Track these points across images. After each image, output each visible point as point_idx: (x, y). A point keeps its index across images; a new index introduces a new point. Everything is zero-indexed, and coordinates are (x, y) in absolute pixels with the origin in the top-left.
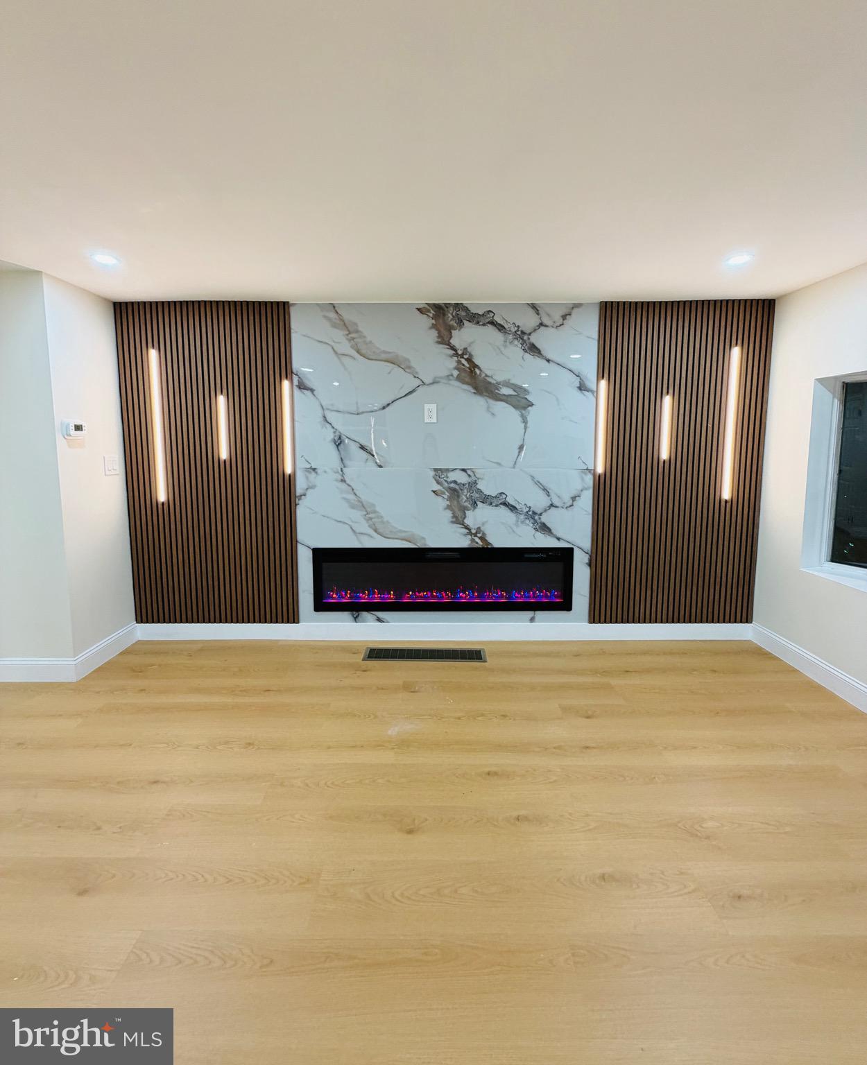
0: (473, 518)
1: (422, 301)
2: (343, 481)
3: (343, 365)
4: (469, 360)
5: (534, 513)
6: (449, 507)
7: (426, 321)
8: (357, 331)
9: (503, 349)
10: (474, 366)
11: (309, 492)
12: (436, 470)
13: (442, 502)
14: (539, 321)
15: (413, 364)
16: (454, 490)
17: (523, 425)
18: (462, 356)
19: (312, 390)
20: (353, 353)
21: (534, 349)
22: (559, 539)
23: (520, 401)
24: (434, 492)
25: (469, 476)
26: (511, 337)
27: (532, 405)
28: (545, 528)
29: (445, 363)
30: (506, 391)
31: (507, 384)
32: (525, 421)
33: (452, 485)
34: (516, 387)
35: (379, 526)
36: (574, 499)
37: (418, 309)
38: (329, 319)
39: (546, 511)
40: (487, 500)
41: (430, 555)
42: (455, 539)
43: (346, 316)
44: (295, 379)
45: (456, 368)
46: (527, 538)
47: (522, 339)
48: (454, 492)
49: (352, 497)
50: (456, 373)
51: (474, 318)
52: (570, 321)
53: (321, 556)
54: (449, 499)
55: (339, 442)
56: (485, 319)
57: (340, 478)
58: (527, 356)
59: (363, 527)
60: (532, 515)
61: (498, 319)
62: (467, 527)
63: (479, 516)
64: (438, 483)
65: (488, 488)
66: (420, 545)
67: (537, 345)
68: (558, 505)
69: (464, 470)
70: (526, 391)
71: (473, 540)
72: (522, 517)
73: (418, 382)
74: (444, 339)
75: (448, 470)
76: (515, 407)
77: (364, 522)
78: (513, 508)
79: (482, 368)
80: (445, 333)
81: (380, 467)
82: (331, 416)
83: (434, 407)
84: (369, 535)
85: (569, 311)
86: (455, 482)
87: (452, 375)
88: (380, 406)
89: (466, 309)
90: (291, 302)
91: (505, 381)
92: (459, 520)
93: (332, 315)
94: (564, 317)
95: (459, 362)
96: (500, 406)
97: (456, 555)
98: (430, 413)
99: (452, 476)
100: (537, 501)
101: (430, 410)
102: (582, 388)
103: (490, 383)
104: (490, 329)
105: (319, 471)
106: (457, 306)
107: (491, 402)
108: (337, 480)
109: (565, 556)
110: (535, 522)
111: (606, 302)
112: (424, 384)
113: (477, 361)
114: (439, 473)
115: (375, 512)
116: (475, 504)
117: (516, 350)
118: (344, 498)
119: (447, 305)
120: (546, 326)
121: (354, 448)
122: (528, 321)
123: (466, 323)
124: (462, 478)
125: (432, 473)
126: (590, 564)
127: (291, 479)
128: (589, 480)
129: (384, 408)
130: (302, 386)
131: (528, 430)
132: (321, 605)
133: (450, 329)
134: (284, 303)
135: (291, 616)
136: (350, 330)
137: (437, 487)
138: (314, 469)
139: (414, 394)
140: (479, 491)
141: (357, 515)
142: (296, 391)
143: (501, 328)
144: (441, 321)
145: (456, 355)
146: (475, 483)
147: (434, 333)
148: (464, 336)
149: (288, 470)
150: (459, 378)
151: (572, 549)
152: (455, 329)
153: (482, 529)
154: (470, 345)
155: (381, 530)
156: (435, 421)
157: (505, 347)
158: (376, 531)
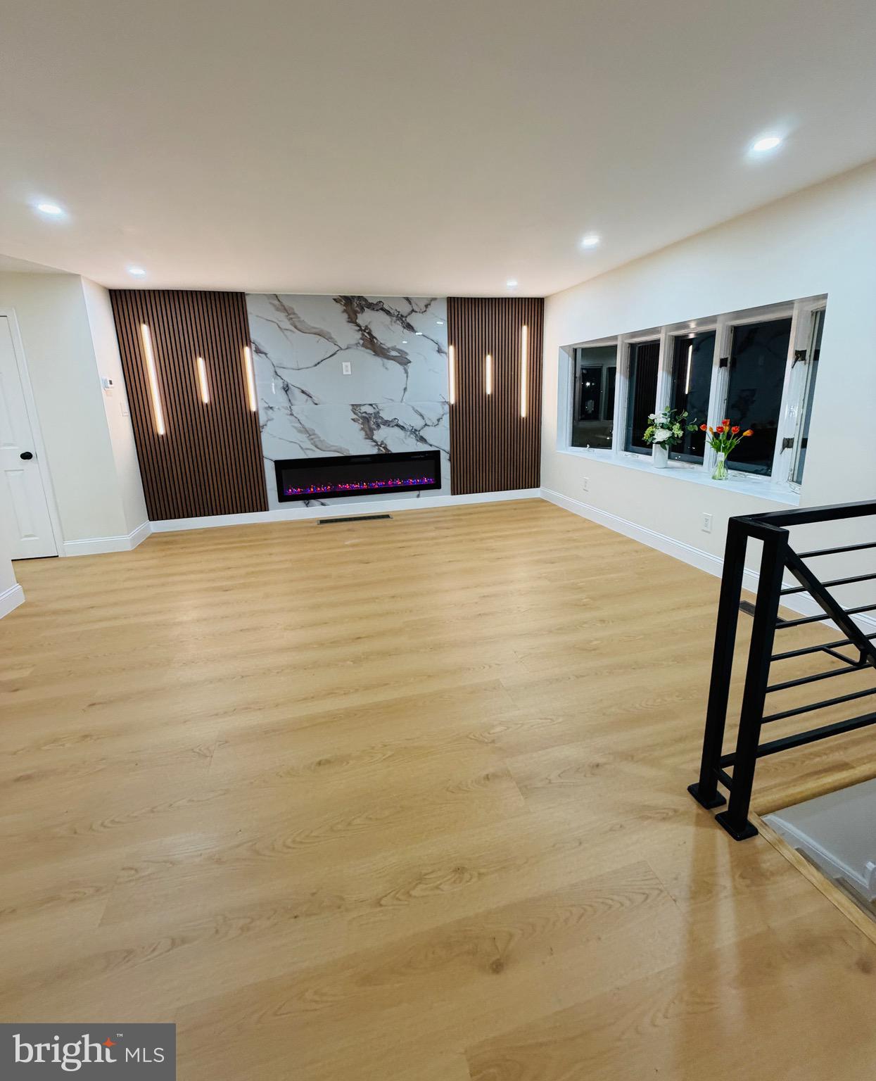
0: (379, 435)
1: (336, 294)
2: (292, 415)
3: (285, 335)
4: (370, 333)
5: (416, 430)
6: (362, 429)
7: (339, 308)
8: (294, 314)
9: (390, 326)
10: (372, 337)
11: (269, 423)
12: (353, 405)
13: (357, 426)
14: (411, 309)
15: (333, 336)
16: (364, 418)
17: (405, 375)
18: (365, 331)
19: (266, 354)
20: (293, 328)
21: (409, 327)
22: (431, 445)
23: (403, 360)
24: (352, 419)
25: (374, 408)
26: (394, 318)
27: (410, 362)
28: (422, 440)
29: (354, 336)
30: (394, 353)
31: (394, 349)
32: (406, 372)
33: (364, 415)
34: (399, 351)
35: (318, 443)
36: (438, 420)
37: (335, 300)
38: (274, 305)
39: (422, 428)
40: (387, 423)
41: (353, 460)
42: (368, 449)
43: (286, 303)
44: (253, 346)
45: (361, 339)
46: (412, 446)
47: (402, 320)
48: (366, 419)
49: (299, 425)
50: (361, 342)
51: (371, 306)
52: (430, 308)
53: (280, 465)
54: (362, 424)
55: (286, 389)
56: (377, 306)
57: (290, 413)
58: (405, 331)
59: (308, 445)
60: (414, 432)
61: (386, 307)
62: (375, 441)
63: (381, 434)
64: (355, 413)
65: (386, 415)
66: (345, 454)
67: (412, 324)
68: (429, 425)
69: (371, 405)
70: (407, 354)
71: (379, 449)
72: (408, 433)
73: (337, 348)
74: (352, 320)
75: (360, 405)
76: (400, 364)
77: (308, 441)
78: (402, 428)
79: (377, 338)
80: (353, 316)
81: (316, 404)
82: (280, 371)
83: (349, 364)
84: (311, 449)
85: (429, 302)
86: (365, 412)
87: (359, 343)
88: (313, 364)
89: (365, 300)
90: (246, 293)
91: (392, 347)
92: (370, 436)
93: (276, 302)
94: (426, 306)
95: (363, 335)
96: (391, 364)
97: (369, 459)
98: (347, 368)
99: (363, 409)
100: (417, 423)
101: (347, 366)
102: (440, 351)
103: (383, 348)
104: (381, 314)
105: (275, 409)
106: (359, 297)
107: (386, 360)
108: (288, 415)
109: (435, 456)
110: (416, 436)
111: (451, 298)
112: (341, 349)
113: (374, 334)
114: (355, 407)
115: (315, 434)
116: (378, 426)
117: (398, 327)
118: (292, 426)
119: (353, 297)
120: (416, 312)
121: (297, 393)
122: (404, 308)
123: (366, 309)
124: (370, 410)
125: (351, 407)
126: (450, 460)
127: (256, 414)
128: (447, 408)
129: (316, 365)
130: (258, 351)
131: (409, 378)
132: (283, 497)
133: (355, 313)
134: (241, 293)
135: (264, 507)
136: (289, 313)
137: (355, 417)
138: (271, 408)
139: (334, 356)
140: (381, 418)
141: (304, 437)
142: (255, 355)
143: (388, 313)
144: (350, 308)
145: (361, 330)
146: (378, 413)
147: (346, 316)
148: (365, 318)
149: (253, 409)
150: (363, 345)
151: (439, 451)
152: (359, 313)
153: (385, 442)
154: (369, 323)
155: (319, 446)
156: (350, 373)
157: (392, 325)
158: (316, 446)
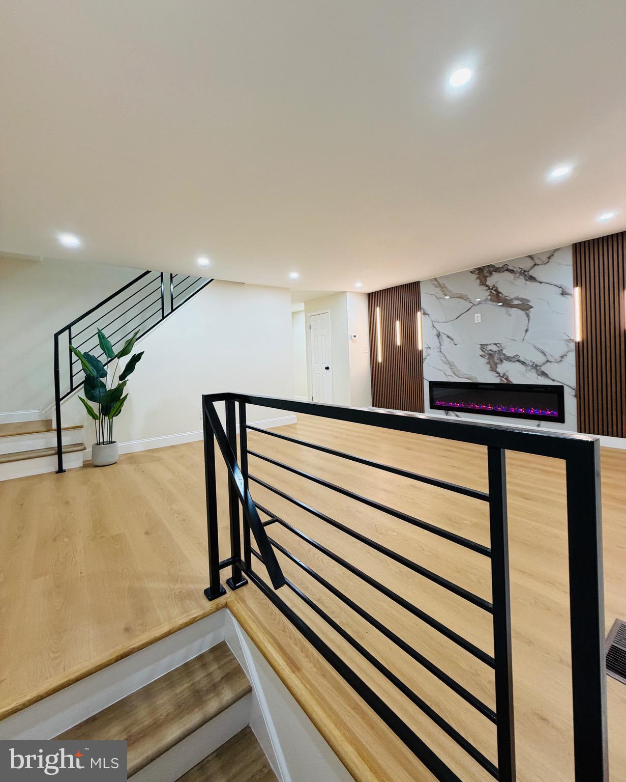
0: (501, 368)
1: (472, 268)
2: (441, 352)
3: (440, 302)
4: (496, 290)
5: (537, 365)
6: (488, 363)
7: (474, 276)
8: (445, 287)
9: (513, 281)
10: (498, 292)
11: (428, 357)
12: (481, 345)
13: (485, 360)
14: (534, 263)
15: (469, 297)
16: (490, 354)
17: (527, 319)
18: (492, 289)
19: (428, 315)
20: (444, 296)
21: (532, 278)
22: (553, 380)
23: (525, 306)
24: (481, 355)
25: (498, 347)
26: (518, 275)
27: (532, 307)
28: (544, 374)
29: (484, 294)
30: (516, 302)
31: (517, 299)
32: (528, 316)
33: (490, 352)
34: (521, 300)
35: (455, 372)
36: (562, 357)
37: (471, 272)
38: (434, 284)
39: (544, 364)
40: (508, 359)
41: (480, 386)
42: (492, 379)
43: (441, 281)
44: (422, 311)
45: (490, 295)
46: (533, 379)
47: (525, 274)
48: (491, 356)
49: (445, 359)
50: (489, 297)
51: (498, 270)
52: (553, 259)
53: (433, 384)
54: (489, 359)
55: (439, 335)
56: (505, 269)
57: (439, 350)
58: (528, 282)
59: (449, 372)
60: (535, 367)
61: (510, 268)
62: (498, 373)
63: (503, 368)
64: (483, 351)
65: (508, 352)
66: (474, 381)
67: (534, 276)
68: (552, 360)
69: (496, 344)
70: (528, 301)
71: (501, 380)
72: (529, 368)
73: (472, 305)
74: (483, 283)
75: (487, 345)
76: (522, 310)
77: (449, 369)
78: (523, 363)
79: (502, 292)
80: (483, 280)
81: (456, 345)
82: (436, 325)
83: (479, 315)
84: (451, 376)
85: (551, 255)
86: (491, 350)
87: (488, 299)
88: (454, 318)
89: (493, 266)
90: (421, 281)
91: (515, 298)
92: (493, 369)
93: (436, 282)
94: (549, 258)
95: (491, 292)
96: (514, 311)
97: (493, 387)
98: (478, 318)
99: (489, 348)
100: (539, 359)
102: (564, 293)
103: (507, 300)
104: (507, 273)
105: (431, 348)
106: (489, 266)
107: (509, 309)
108: (438, 352)
109: (557, 392)
110: (537, 370)
111: (576, 244)
112: (474, 305)
113: (500, 290)
114: (483, 347)
115: (454, 365)
116: (501, 361)
117: (521, 281)
118: (441, 360)
119: (484, 267)
120: (538, 265)
121: (444, 337)
122: (528, 264)
123: (493, 273)
124: (495, 348)
125: (480, 346)
126: (576, 396)
127: (421, 352)
128: (573, 346)
129: (457, 318)
130: (425, 314)
131: (530, 321)
132: (433, 406)
133: (486, 277)
134: (418, 282)
135: (422, 410)
136: (442, 287)
137: (482, 353)
138: (429, 347)
139: (470, 311)
140: (505, 355)
141: (447, 367)
142: (422, 315)
143: (512, 271)
144: (481, 275)
145: (490, 289)
146: (502, 350)
147: (478, 281)
148: (494, 279)
149: (420, 348)
150: (491, 300)
151: (563, 386)
152: (488, 277)
153: (506, 374)
154: (496, 283)
155: (457, 374)
156: (480, 321)
157: (515, 280)
158: (455, 374)
